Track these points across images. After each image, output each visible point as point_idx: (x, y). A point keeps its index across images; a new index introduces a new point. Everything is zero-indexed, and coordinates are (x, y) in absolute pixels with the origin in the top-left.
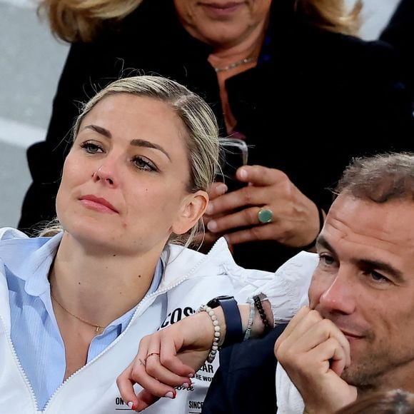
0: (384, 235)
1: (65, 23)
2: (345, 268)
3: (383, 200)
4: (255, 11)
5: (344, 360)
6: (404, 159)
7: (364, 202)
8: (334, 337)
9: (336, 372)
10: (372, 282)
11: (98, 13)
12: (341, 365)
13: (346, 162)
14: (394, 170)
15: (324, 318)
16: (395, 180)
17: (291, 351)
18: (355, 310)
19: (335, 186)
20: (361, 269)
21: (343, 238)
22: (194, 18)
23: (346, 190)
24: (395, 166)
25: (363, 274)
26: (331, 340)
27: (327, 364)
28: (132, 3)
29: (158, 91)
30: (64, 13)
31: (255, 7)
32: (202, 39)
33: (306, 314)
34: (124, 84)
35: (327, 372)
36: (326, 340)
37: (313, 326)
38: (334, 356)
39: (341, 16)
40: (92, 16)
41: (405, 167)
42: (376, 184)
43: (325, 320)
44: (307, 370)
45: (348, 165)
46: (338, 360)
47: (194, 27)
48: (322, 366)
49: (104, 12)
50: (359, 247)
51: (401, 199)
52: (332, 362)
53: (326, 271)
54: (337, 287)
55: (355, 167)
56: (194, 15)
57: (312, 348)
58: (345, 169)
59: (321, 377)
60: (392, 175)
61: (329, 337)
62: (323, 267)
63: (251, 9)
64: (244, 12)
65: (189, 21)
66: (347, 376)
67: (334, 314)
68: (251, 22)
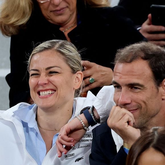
0: (134, 74)
1: (6, 30)
2: (124, 89)
3: (131, 61)
4: (71, 9)
5: (132, 121)
6: (135, 46)
7: (124, 64)
8: (127, 114)
9: (131, 126)
10: (134, 90)
11: (17, 24)
12: (132, 123)
13: (116, 52)
14: (132, 50)
15: (122, 108)
16: (133, 53)
17: (113, 122)
18: (132, 101)
19: (114, 61)
20: (130, 87)
21: (120, 78)
22: (51, 17)
23: (117, 61)
24: (132, 49)
25: (131, 89)
26: (126, 115)
27: (127, 124)
28: (27, 18)
29: (47, 47)
30: (5, 27)
31: (71, 8)
32: (56, 24)
33: (115, 108)
34: (36, 50)
35: (128, 126)
36: (124, 115)
37: (118, 111)
38: (128, 120)
39: (102, 2)
40: (15, 25)
41: (136, 48)
42: (127, 56)
43: (122, 109)
44: (120, 128)
45: (116, 53)
46: (130, 121)
47: (51, 20)
48: (125, 125)
49: (18, 23)
50: (127, 79)
51: (137, 59)
52: (128, 122)
53: (118, 91)
54: (123, 96)
55: (119, 53)
56: (51, 16)
57: (120, 119)
58: (115, 54)
59: (126, 129)
60: (132, 52)
61: (125, 114)
62: (117, 90)
63: (70, 9)
64: (67, 10)
65: (49, 18)
66: (135, 126)
67: (124, 105)
68: (71, 13)
